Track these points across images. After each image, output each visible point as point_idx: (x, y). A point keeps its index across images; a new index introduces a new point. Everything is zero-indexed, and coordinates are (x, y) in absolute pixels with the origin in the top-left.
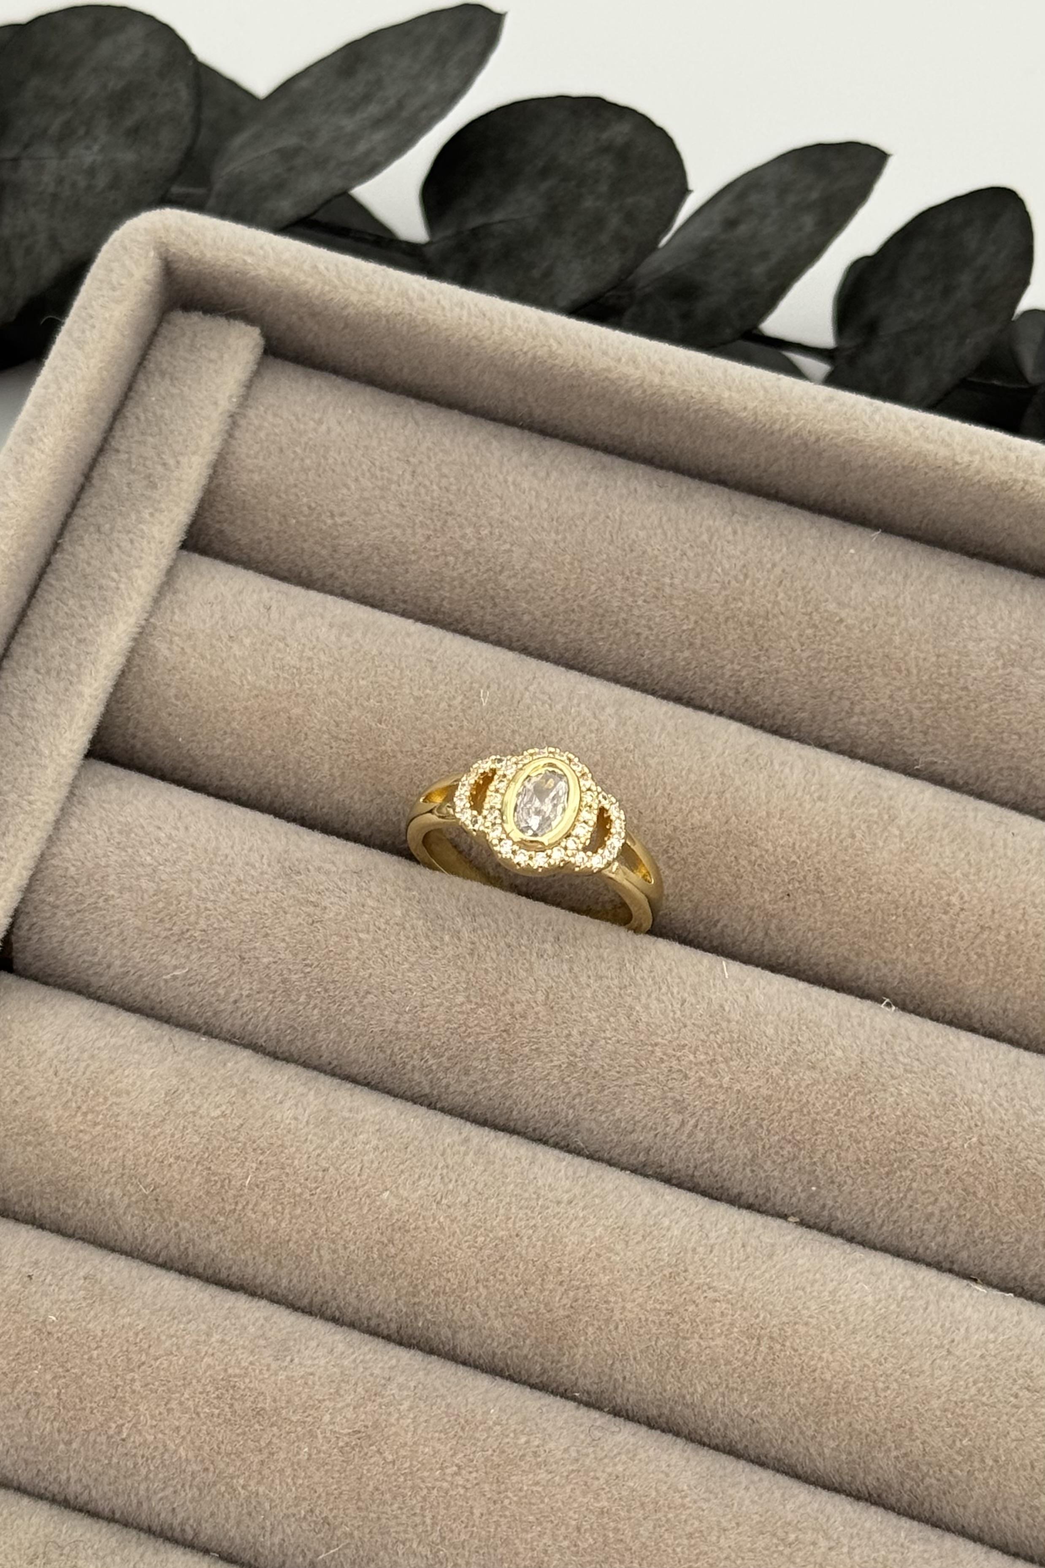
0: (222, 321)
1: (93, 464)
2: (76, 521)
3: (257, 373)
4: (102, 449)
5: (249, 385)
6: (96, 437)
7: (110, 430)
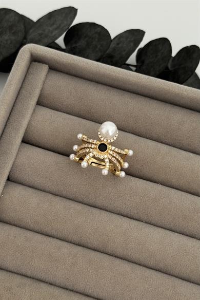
0: (41, 64)
1: (20, 90)
2: (17, 101)
3: (48, 73)
4: (21, 87)
5: (46, 76)
6: (20, 85)
7: (22, 84)
